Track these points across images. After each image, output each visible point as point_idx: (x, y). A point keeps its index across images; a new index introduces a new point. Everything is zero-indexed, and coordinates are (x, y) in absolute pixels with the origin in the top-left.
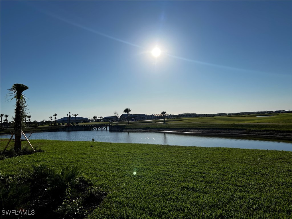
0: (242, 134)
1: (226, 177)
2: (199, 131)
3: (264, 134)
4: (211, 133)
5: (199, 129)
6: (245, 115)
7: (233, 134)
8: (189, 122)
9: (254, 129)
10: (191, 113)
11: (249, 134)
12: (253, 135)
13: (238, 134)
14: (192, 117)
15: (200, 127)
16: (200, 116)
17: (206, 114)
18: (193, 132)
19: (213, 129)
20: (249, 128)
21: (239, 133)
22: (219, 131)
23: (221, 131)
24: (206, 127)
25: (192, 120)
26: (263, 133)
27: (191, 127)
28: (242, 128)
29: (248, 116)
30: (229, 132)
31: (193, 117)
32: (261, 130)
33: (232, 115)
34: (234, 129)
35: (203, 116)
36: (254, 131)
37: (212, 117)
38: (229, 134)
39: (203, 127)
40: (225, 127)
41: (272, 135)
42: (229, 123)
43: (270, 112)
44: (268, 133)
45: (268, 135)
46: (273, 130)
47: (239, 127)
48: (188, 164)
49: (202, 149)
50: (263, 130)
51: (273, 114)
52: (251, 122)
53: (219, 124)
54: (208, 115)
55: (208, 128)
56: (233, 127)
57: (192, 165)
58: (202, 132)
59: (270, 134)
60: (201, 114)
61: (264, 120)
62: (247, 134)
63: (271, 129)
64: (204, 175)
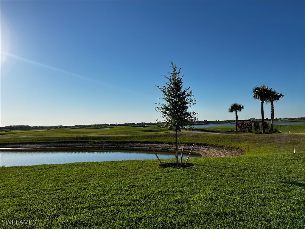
0: (85, 147)
1: (107, 197)
2: (38, 145)
3: (106, 146)
4: (52, 147)
5: (37, 143)
6: (84, 128)
7: (76, 147)
8: (24, 135)
9: (97, 141)
10: (22, 125)
11: (92, 146)
12: (96, 147)
13: (81, 147)
14: (24, 130)
15: (38, 141)
16: (34, 128)
17: (43, 127)
18: (29, 147)
19: (54, 142)
20: (92, 141)
21: (83, 146)
22: (61, 145)
23: (63, 145)
24: (46, 141)
25: (27, 133)
26: (105, 144)
27: (26, 142)
28: (85, 141)
29: (87, 129)
30: (72, 146)
31: (26, 129)
32: (103, 142)
33: (71, 128)
34: (78, 142)
35: (38, 129)
36: (97, 143)
37: (49, 129)
38: (73, 147)
39: (42, 141)
40: (68, 140)
41: (113, 146)
42: (72, 136)
43: (106, 125)
44: (110, 144)
45: (109, 146)
46: (114, 141)
47: (82, 140)
48: (51, 188)
49: (56, 167)
50: (105, 142)
51: (108, 127)
52: (93, 134)
53: (61, 137)
54: (44, 127)
55: (49, 141)
56: (76, 140)
57: (57, 189)
58: (41, 147)
59: (111, 145)
60: (35, 126)
61: (104, 132)
62: (90, 146)
63: (112, 140)
64: (80, 200)
